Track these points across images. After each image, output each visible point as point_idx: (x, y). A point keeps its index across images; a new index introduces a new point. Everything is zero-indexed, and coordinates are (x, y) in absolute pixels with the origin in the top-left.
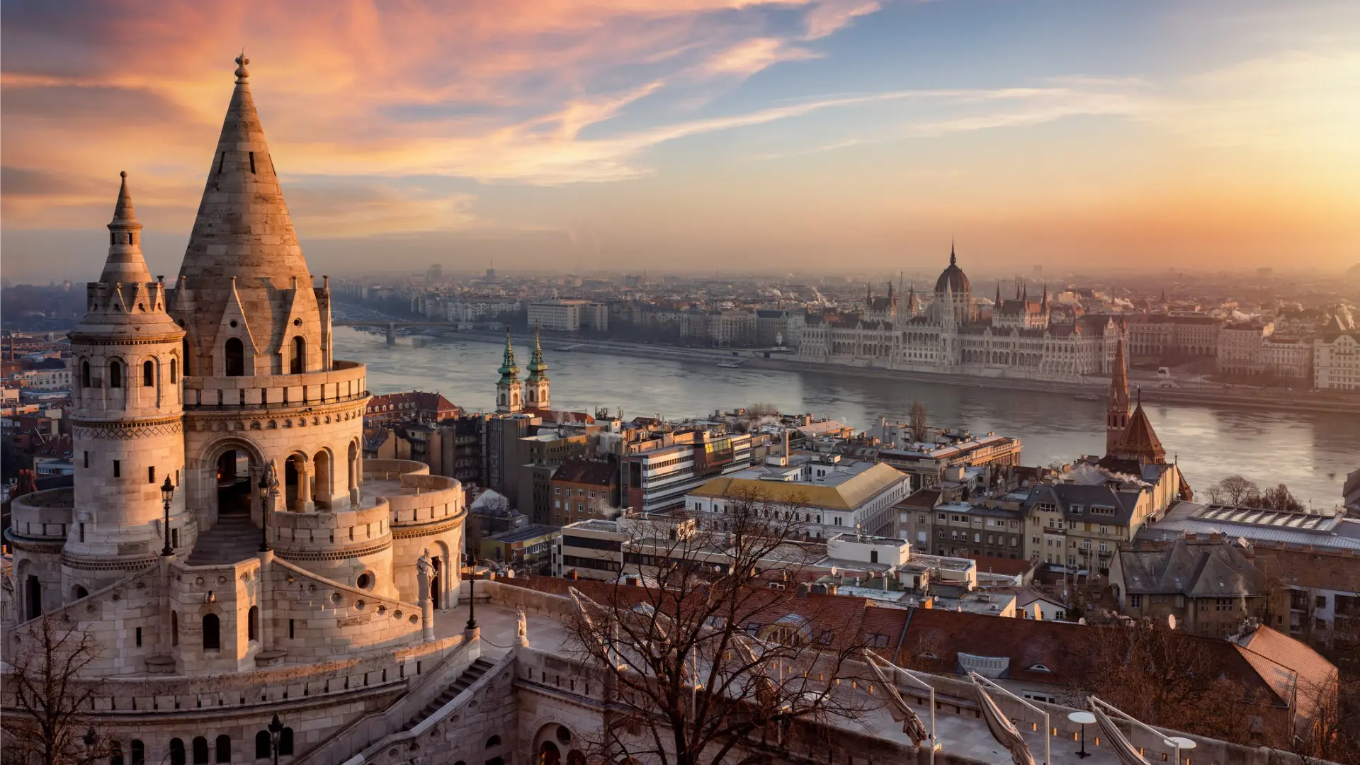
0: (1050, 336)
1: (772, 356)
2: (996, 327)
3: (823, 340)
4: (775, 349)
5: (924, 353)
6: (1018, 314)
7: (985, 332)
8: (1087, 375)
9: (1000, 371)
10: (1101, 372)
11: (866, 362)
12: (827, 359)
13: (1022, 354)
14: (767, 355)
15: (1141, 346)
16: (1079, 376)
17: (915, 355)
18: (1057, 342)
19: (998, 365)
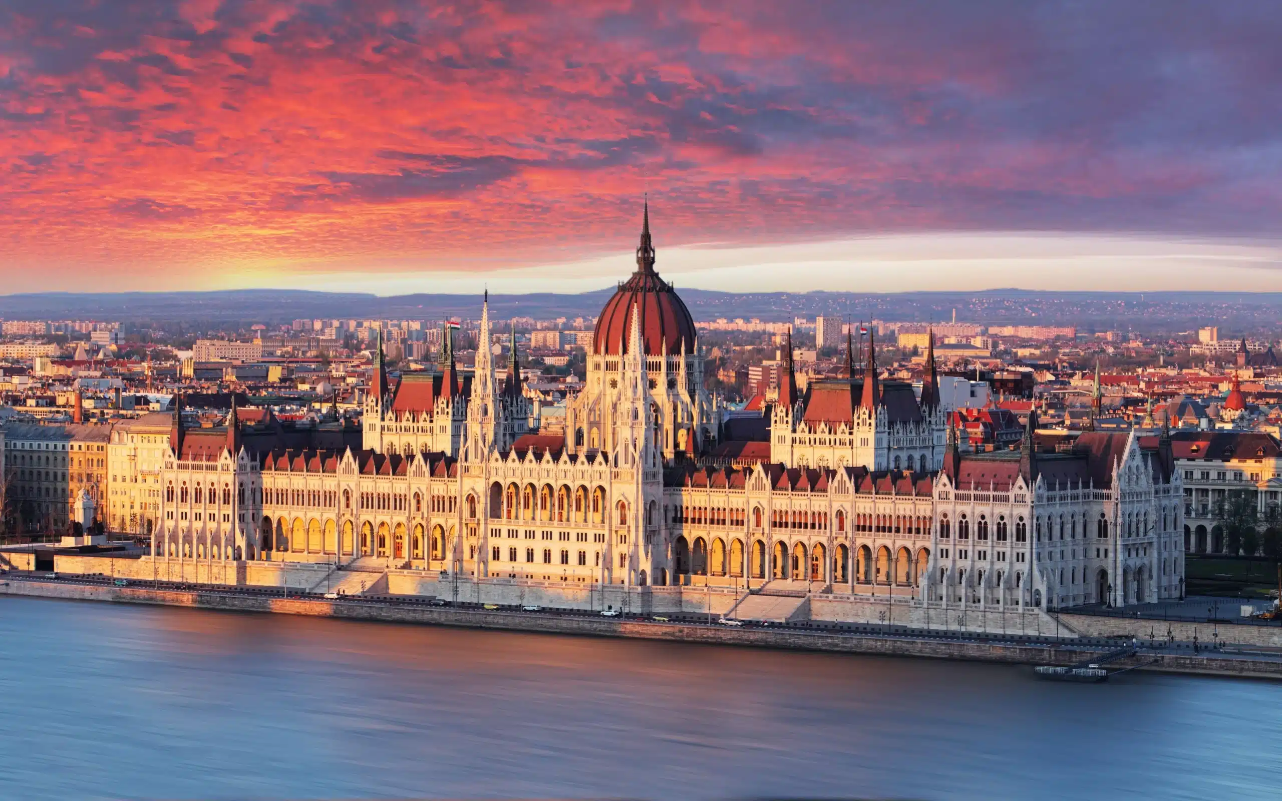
0: (952, 491)
1: (63, 565)
2: (781, 466)
3: (228, 510)
4: (68, 542)
5: (556, 548)
6: (850, 425)
7: (750, 482)
8: (1066, 611)
9: (798, 602)
10: (1102, 599)
11: (370, 580)
12: (242, 571)
13: (865, 548)
14: (45, 563)
15: (1201, 530)
16: (1045, 617)
17: (530, 556)
18: (973, 510)
19: (788, 585)
